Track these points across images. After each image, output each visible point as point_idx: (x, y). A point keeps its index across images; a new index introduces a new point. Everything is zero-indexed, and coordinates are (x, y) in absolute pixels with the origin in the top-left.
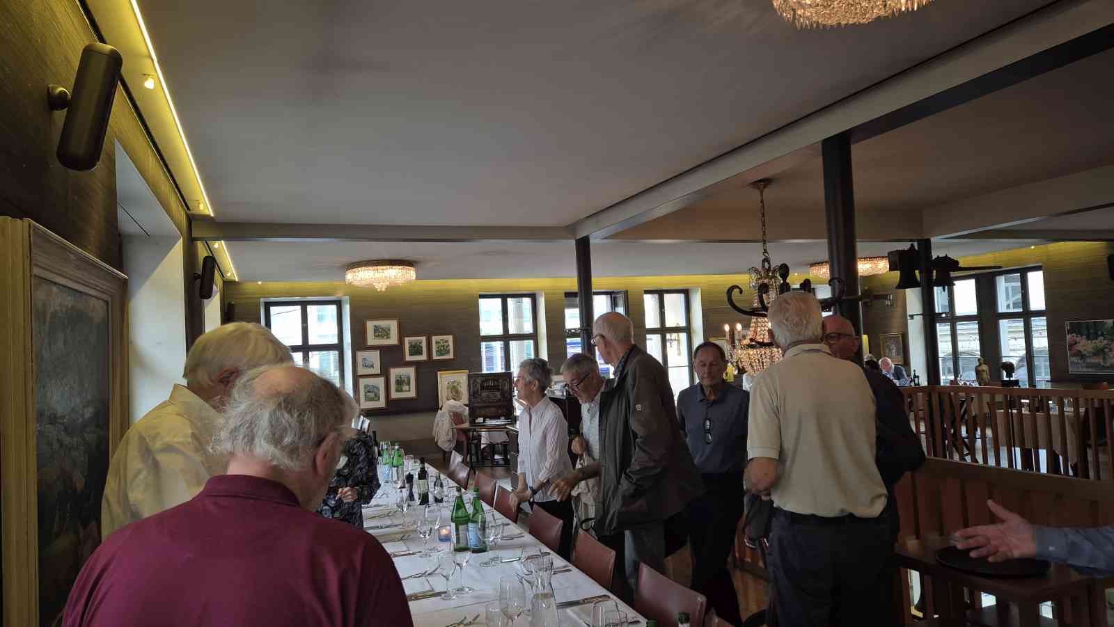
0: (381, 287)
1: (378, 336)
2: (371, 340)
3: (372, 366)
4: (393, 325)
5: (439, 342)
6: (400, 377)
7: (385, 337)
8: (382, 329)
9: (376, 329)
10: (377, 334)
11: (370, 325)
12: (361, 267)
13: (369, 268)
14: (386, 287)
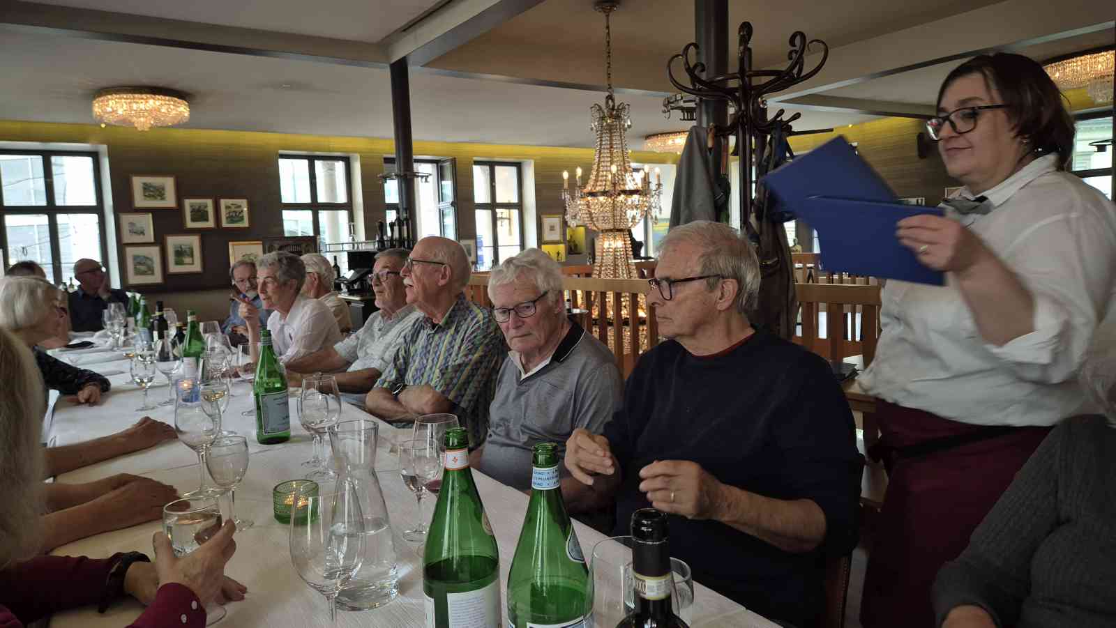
0: (143, 123)
1: (149, 196)
2: (140, 201)
3: (142, 233)
4: (169, 183)
5: (229, 207)
6: (181, 248)
7: (159, 198)
8: (155, 187)
9: (146, 187)
10: (147, 194)
11: (138, 182)
12: (111, 94)
13: (122, 96)
14: (149, 126)
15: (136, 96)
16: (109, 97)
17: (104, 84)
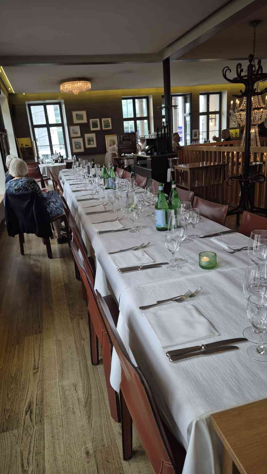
0: (76, 92)
1: (78, 119)
2: (75, 121)
3: (77, 133)
4: (84, 113)
5: (105, 122)
6: (89, 138)
7: (81, 119)
8: (80, 115)
9: (77, 115)
11: (74, 113)
12: (66, 82)
13: (69, 82)
14: (78, 92)
15: (74, 82)
16: (65, 83)
17: (64, 78)
